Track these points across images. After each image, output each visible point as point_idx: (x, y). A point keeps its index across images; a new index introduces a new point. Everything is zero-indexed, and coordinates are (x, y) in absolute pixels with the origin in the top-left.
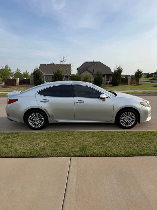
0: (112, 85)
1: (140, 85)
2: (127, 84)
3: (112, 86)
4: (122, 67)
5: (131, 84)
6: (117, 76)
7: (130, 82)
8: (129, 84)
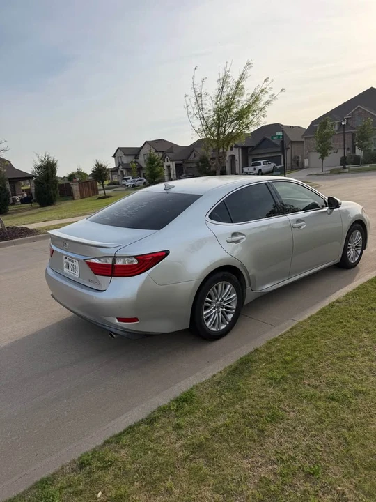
0: (40, 204)
1: (108, 197)
2: (74, 199)
3: (37, 208)
4: (54, 157)
5: (82, 197)
6: (47, 181)
7: (79, 192)
8: (78, 197)
